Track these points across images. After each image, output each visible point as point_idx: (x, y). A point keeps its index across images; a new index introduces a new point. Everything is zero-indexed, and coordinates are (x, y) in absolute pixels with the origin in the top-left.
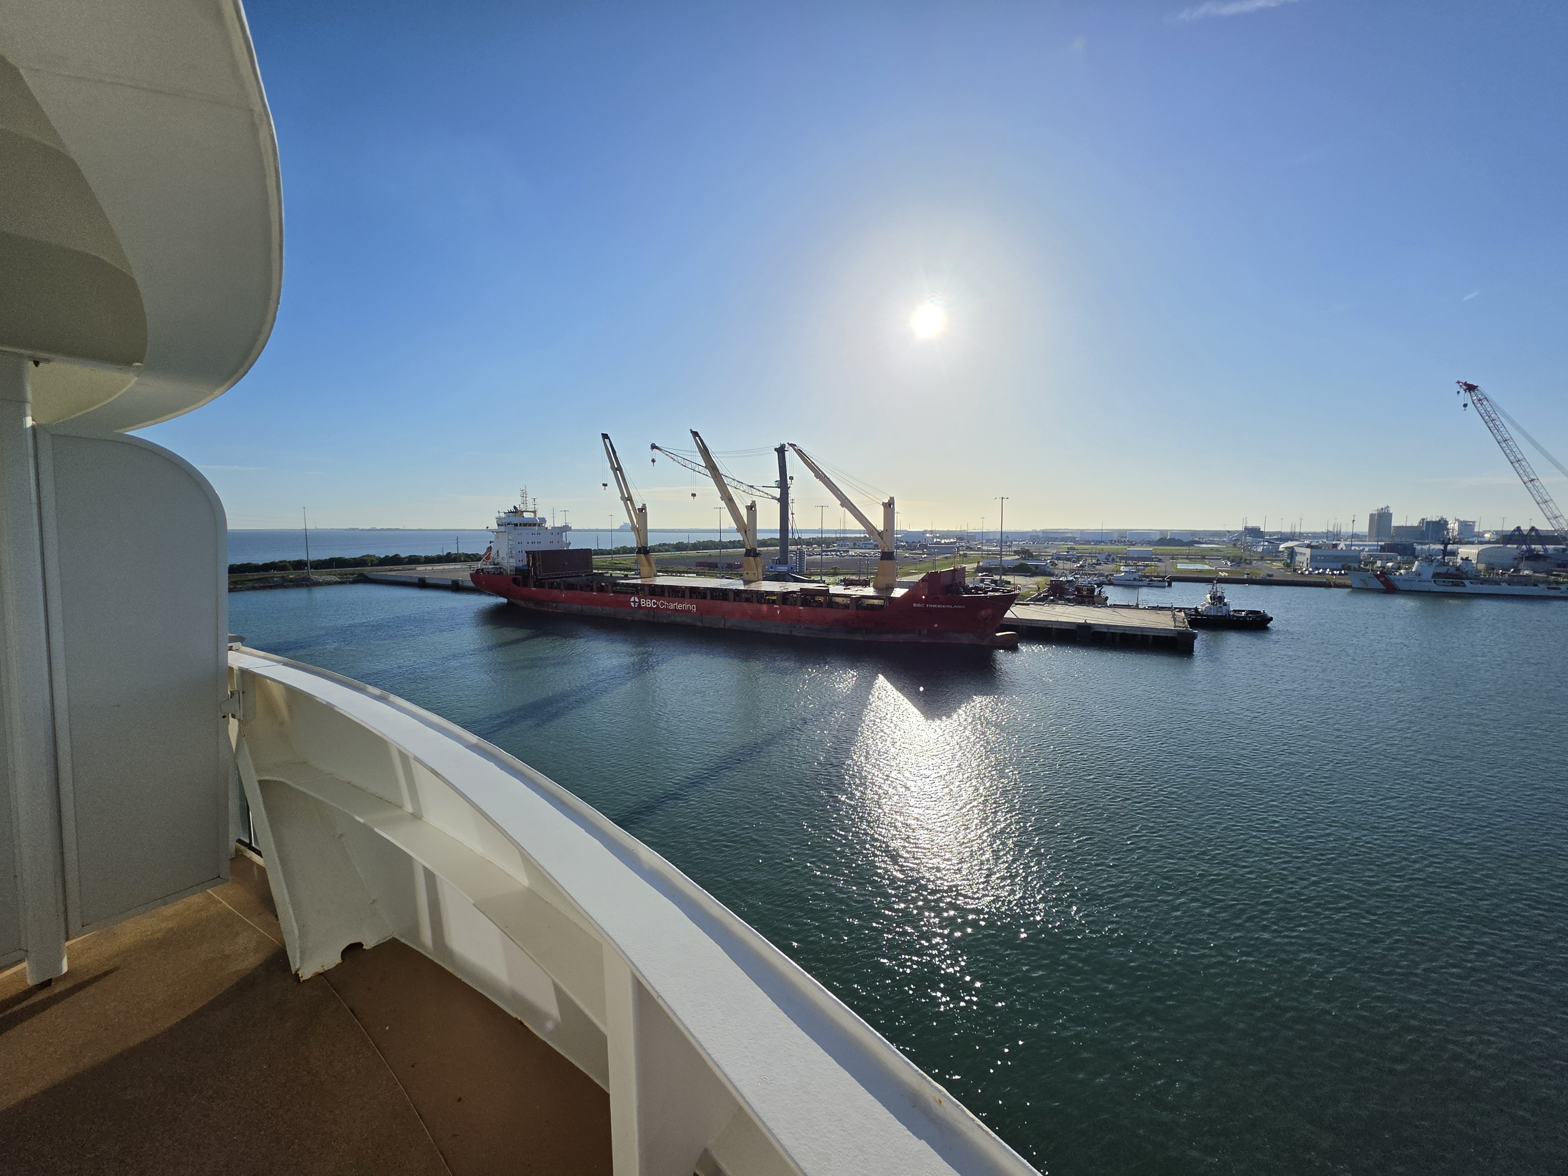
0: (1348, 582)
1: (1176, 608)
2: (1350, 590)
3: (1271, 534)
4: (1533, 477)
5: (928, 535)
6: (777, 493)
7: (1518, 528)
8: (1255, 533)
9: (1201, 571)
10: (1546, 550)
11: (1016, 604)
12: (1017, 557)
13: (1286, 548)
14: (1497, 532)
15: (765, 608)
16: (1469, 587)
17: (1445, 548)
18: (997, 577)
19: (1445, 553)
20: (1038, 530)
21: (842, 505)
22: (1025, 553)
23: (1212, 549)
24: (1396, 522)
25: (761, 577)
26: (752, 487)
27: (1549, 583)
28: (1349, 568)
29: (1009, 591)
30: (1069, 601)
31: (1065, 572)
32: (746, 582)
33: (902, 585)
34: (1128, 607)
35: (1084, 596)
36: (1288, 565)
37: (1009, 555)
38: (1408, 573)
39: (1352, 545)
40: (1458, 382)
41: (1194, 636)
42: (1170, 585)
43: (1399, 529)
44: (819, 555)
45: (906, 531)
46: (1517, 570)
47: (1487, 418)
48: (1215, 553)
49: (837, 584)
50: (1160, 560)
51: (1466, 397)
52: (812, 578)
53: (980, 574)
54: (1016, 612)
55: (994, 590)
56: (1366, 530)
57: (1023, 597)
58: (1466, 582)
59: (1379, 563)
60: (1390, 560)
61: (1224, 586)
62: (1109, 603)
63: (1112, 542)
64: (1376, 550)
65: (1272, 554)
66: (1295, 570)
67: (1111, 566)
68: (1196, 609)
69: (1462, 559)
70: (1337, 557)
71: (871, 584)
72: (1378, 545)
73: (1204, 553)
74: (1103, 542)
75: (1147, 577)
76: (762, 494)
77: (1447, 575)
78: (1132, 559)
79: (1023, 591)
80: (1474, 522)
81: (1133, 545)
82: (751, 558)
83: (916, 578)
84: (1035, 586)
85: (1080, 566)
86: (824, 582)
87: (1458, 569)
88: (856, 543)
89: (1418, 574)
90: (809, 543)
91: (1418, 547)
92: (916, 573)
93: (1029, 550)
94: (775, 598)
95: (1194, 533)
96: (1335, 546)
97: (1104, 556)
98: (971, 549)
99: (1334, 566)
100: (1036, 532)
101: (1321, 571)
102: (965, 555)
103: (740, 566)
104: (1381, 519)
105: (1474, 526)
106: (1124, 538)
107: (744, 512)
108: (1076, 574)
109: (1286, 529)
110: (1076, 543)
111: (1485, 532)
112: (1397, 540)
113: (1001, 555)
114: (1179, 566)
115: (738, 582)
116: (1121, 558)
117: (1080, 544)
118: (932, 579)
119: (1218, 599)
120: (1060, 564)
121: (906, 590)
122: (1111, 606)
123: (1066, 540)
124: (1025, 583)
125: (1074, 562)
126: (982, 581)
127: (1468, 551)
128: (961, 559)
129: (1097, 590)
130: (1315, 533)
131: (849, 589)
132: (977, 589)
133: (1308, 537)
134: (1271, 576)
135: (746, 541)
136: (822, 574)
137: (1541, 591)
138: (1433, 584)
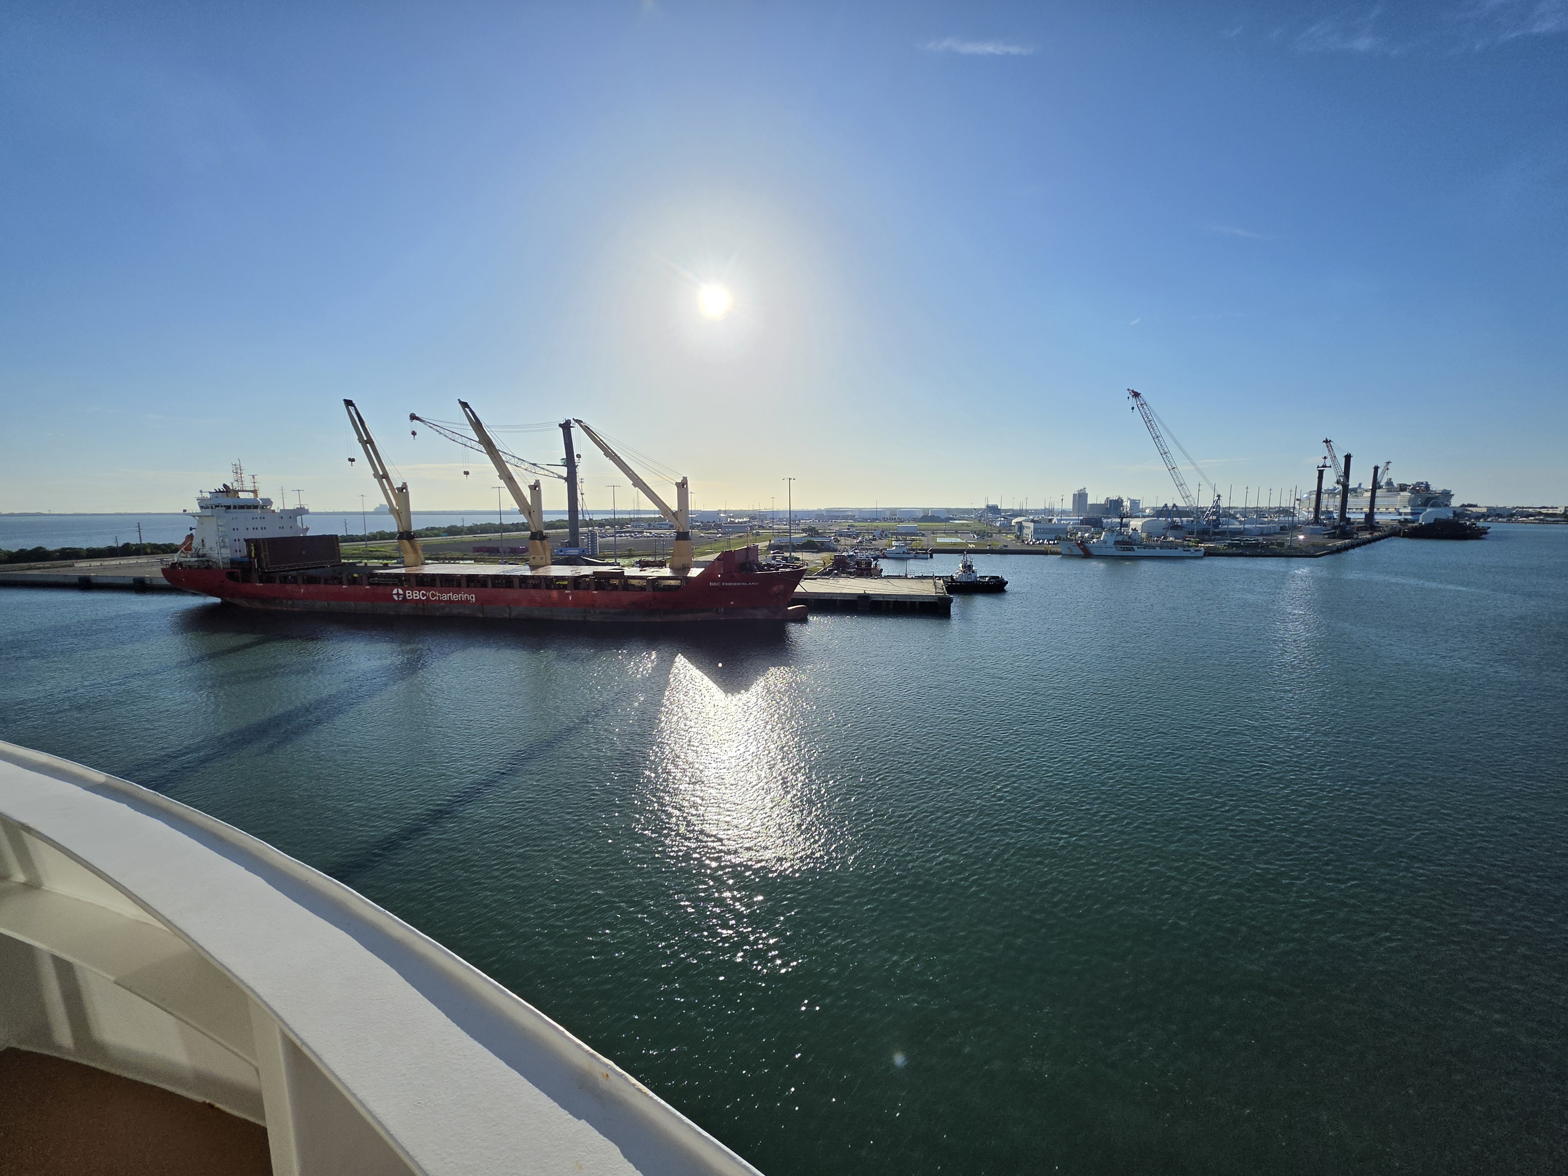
0: (1059, 550)
1: (936, 577)
2: (1060, 556)
3: (1006, 511)
4: (1174, 466)
5: (722, 515)
6: (564, 471)
7: (1166, 505)
8: (994, 510)
9: (955, 544)
10: (1182, 521)
11: (805, 579)
12: (804, 534)
13: (1017, 523)
14: (1153, 509)
15: (555, 594)
16: (1138, 551)
17: (1122, 520)
18: (787, 554)
19: (1122, 525)
20: (823, 509)
21: (635, 485)
22: (812, 531)
23: (963, 524)
24: (1091, 501)
25: (549, 562)
26: (535, 465)
27: (1184, 546)
28: (1060, 539)
29: (799, 567)
30: (850, 574)
31: (846, 548)
32: (533, 568)
33: (698, 565)
34: (899, 577)
35: (863, 570)
36: (1018, 537)
37: (798, 533)
38: (1098, 541)
39: (1061, 520)
40: (1128, 390)
41: (951, 601)
42: (931, 557)
43: (1093, 506)
44: (612, 536)
45: (700, 511)
46: (1165, 538)
47: (1146, 419)
48: (965, 528)
49: (633, 566)
50: (923, 535)
51: (1133, 401)
52: (606, 561)
53: (772, 552)
54: (806, 586)
55: (785, 567)
56: (1071, 507)
57: (811, 572)
58: (1135, 547)
59: (1079, 534)
60: (1086, 532)
61: (972, 555)
62: (883, 574)
63: (885, 520)
64: (1077, 524)
65: (1006, 528)
66: (1023, 541)
67: (885, 541)
68: (952, 577)
69: (1132, 529)
70: (1051, 530)
71: (668, 565)
72: (1078, 520)
73: (957, 528)
74: (878, 519)
75: (914, 550)
76: (547, 473)
77: (1123, 543)
78: (901, 534)
79: (811, 566)
80: (1139, 500)
81: (902, 522)
82: (538, 542)
83: (712, 557)
84: (821, 562)
85: (860, 542)
86: (618, 564)
87: (1130, 537)
88: (651, 524)
89: (1105, 542)
90: (601, 524)
91: (1105, 521)
92: (712, 553)
93: (814, 528)
94: (566, 583)
95: (948, 510)
96: (1050, 520)
97: (879, 532)
98: (763, 528)
99: (1049, 536)
100: (821, 511)
101: (1041, 541)
102: (758, 534)
103: (525, 550)
104: (1080, 497)
105: (1139, 503)
106: (894, 515)
107: (527, 493)
108: (856, 549)
109: (1017, 507)
110: (855, 520)
111: (1146, 508)
112: (1091, 515)
113: (790, 533)
114: (939, 540)
115: (523, 567)
116: (893, 534)
117: (859, 522)
118: (726, 557)
119: (968, 568)
120: (843, 540)
121: (703, 569)
122: (885, 577)
123: (846, 518)
124: (812, 559)
125: (854, 538)
126: (774, 558)
127: (1136, 523)
128: (754, 537)
129: (874, 563)
130: (1036, 510)
131: (645, 570)
132: (769, 565)
133: (1031, 514)
134: (1006, 546)
135: (531, 523)
136: (616, 556)
137: (1179, 552)
138: (1114, 549)
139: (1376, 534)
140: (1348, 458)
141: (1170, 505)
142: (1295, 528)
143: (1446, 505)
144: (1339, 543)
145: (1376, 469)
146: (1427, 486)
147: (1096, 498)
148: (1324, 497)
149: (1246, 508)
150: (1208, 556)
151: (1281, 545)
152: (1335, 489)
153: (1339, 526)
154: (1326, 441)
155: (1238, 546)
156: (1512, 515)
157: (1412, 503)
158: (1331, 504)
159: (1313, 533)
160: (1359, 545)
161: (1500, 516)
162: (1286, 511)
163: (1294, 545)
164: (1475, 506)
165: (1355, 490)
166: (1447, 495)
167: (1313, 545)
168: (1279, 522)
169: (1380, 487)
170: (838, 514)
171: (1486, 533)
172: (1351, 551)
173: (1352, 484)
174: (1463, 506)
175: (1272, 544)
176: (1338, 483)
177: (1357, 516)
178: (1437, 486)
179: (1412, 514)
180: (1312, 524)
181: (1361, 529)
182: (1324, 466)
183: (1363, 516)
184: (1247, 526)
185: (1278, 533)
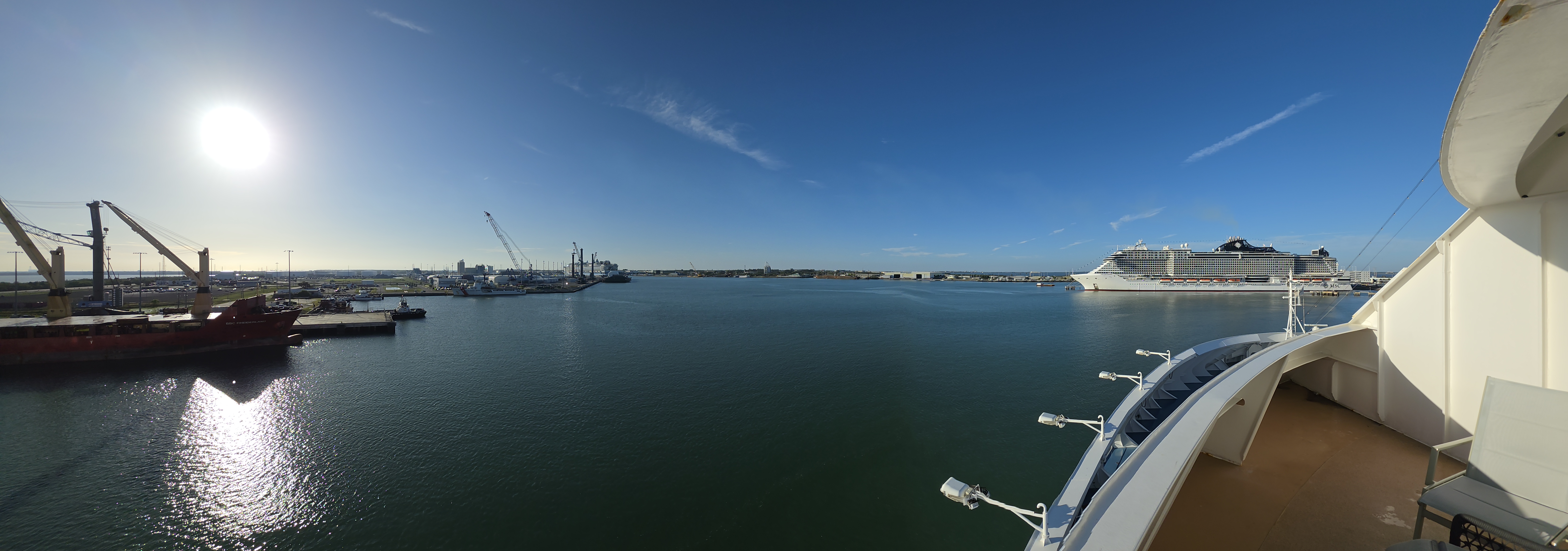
0: (452, 293)
1: (386, 311)
2: (453, 296)
3: (424, 272)
5: (237, 275)
6: (90, 241)
8: (417, 271)
9: (396, 291)
10: (515, 277)
11: (301, 316)
12: (300, 287)
13: (430, 278)
15: (75, 340)
16: (494, 292)
17: (485, 276)
18: (287, 301)
19: (484, 278)
20: (313, 270)
21: (161, 253)
22: (305, 285)
23: (401, 279)
24: (466, 267)
25: (69, 313)
26: (59, 235)
27: (516, 289)
28: (451, 287)
29: (296, 309)
30: (332, 311)
31: (329, 295)
32: (50, 319)
33: (216, 310)
34: (363, 312)
35: (340, 308)
36: (431, 286)
37: (296, 286)
38: (472, 287)
39: (453, 276)
41: (395, 324)
42: (383, 299)
43: (468, 269)
44: (138, 291)
45: (219, 272)
46: (508, 285)
48: (402, 282)
49: (157, 314)
50: (378, 286)
52: (131, 310)
53: (276, 299)
54: (301, 321)
55: (285, 309)
56: (457, 270)
57: (305, 311)
58: (492, 290)
59: (462, 284)
60: (465, 283)
61: (406, 297)
62: (354, 310)
63: (354, 277)
64: (460, 278)
65: (425, 281)
66: (434, 288)
67: (354, 290)
68: (395, 310)
69: (489, 281)
70: (447, 282)
71: (189, 311)
72: (461, 276)
73: (397, 282)
74: (349, 277)
75: (372, 295)
76: (71, 241)
77: (486, 288)
78: (364, 286)
79: (305, 308)
80: (493, 266)
81: (365, 278)
82: (58, 298)
83: (228, 305)
84: (312, 304)
85: (337, 291)
86: (143, 313)
87: (489, 285)
88: (175, 281)
89: (475, 287)
90: (127, 282)
91: (475, 277)
92: (228, 301)
93: (307, 283)
94: (88, 330)
95: (392, 271)
96: (447, 277)
97: (350, 285)
98: (269, 283)
99: (446, 285)
100: (311, 272)
102: (265, 287)
103: (44, 305)
104: (461, 264)
105: (493, 268)
106: (360, 274)
107: (48, 258)
108: (336, 296)
109: (429, 270)
110: (335, 277)
111: (497, 270)
112: (468, 274)
113: (290, 286)
114: (387, 289)
115: (39, 319)
116: (359, 286)
117: (337, 278)
118: (240, 305)
119: (404, 304)
120: (326, 290)
121: (219, 314)
122: (355, 313)
123: (329, 276)
124: (305, 303)
125: (334, 289)
126: (278, 303)
127: (491, 278)
128: (263, 290)
129: (347, 304)
130: (439, 271)
131: (168, 316)
132: (274, 309)
133: (437, 273)
134: (425, 291)
135: (51, 282)
136: (140, 307)
137: (515, 292)
138: (481, 292)
139: (595, 281)
140: (582, 250)
141: (510, 269)
142: (564, 279)
143: (617, 270)
144: (582, 286)
145: (593, 255)
146: (609, 262)
147: (470, 264)
148: (575, 266)
149: (544, 271)
150: (529, 293)
151: (559, 287)
152: (578, 263)
153: (581, 278)
154: (574, 243)
155: (542, 288)
156: (638, 273)
157: (606, 268)
158: (577, 269)
159: (572, 281)
160: (589, 286)
162: (561, 272)
163: (565, 287)
164: (627, 270)
165: (585, 263)
166: (616, 266)
167: (572, 287)
168: (558, 277)
169: (595, 263)
170: (323, 274)
171: (631, 280)
172: (586, 289)
173: (584, 261)
175: (556, 287)
176: (579, 260)
177: (587, 274)
178: (612, 263)
179: (605, 273)
180: (571, 278)
181: (588, 279)
182: (574, 253)
183: (589, 274)
184: (545, 279)
185: (558, 282)
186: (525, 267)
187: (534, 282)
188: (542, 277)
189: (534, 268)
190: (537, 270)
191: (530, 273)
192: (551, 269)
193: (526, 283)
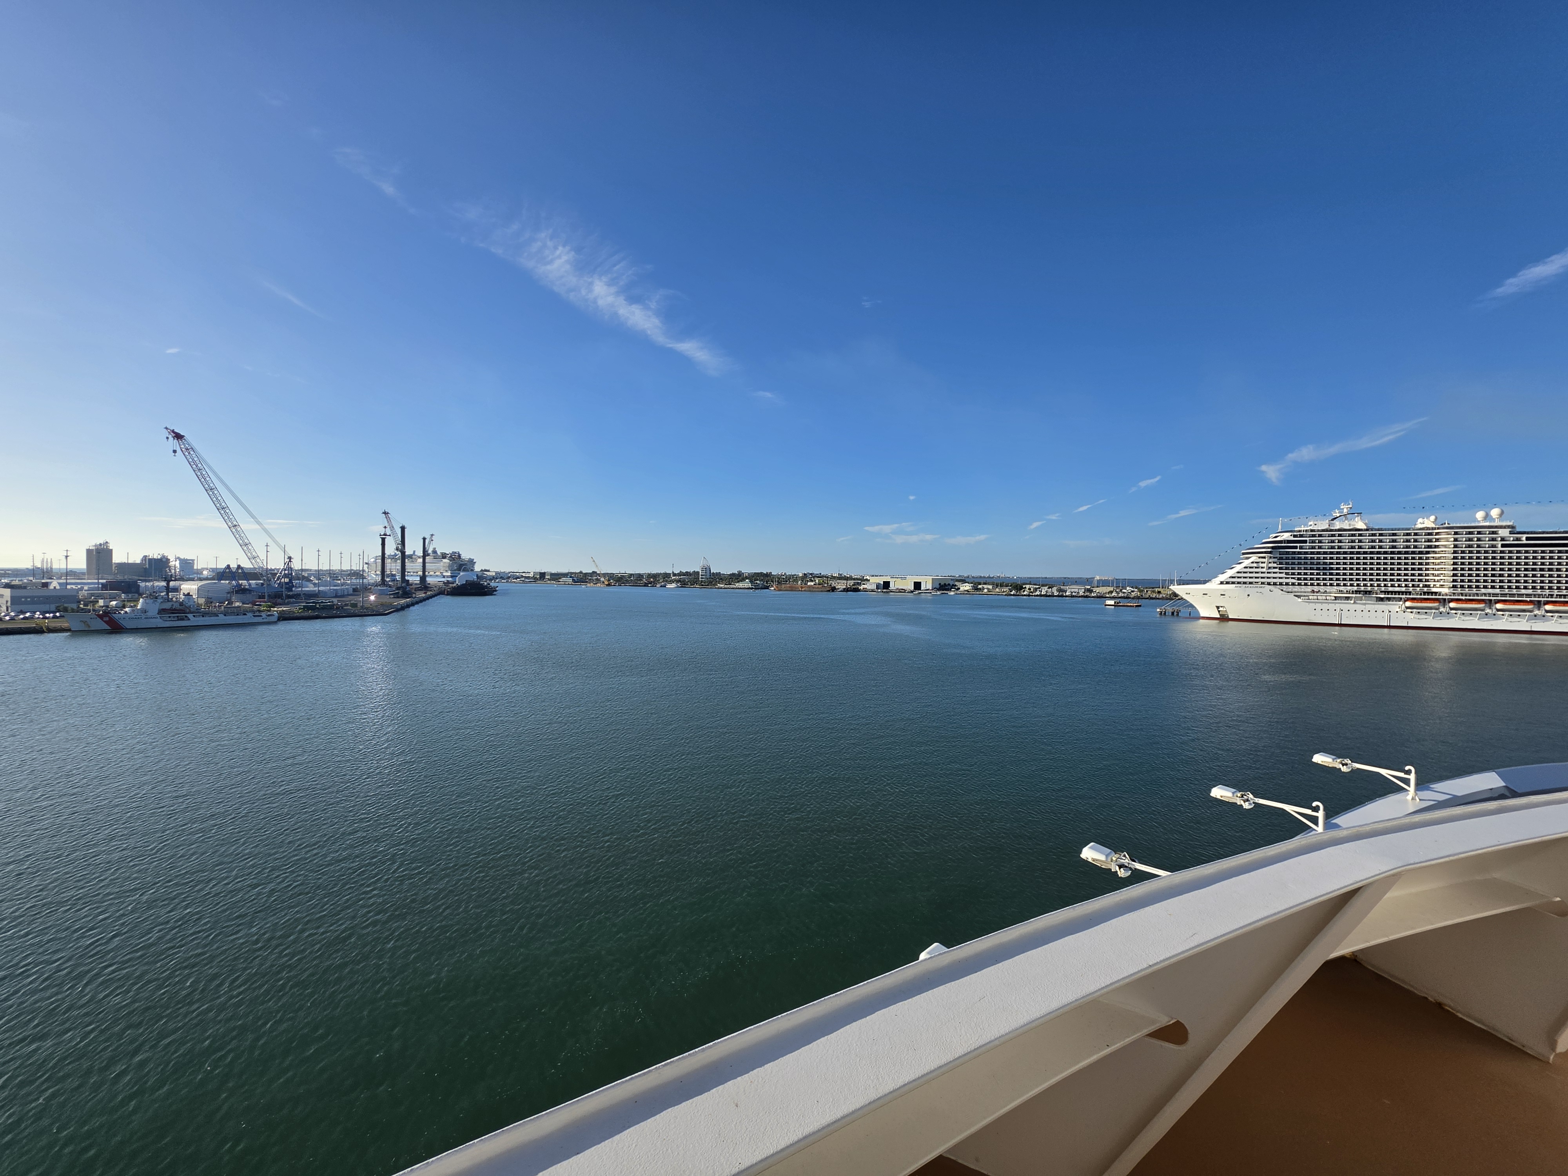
0: (65, 625)
4: (235, 523)
7: (228, 566)
10: (250, 585)
14: (213, 570)
16: (193, 620)
17: (168, 584)
19: (168, 589)
24: (117, 558)
27: (253, 612)
28: (66, 610)
38: (133, 611)
39: (67, 584)
40: (166, 428)
43: (121, 566)
46: (230, 603)
47: (194, 466)
56: (83, 567)
58: (190, 616)
59: (101, 602)
60: (113, 598)
69: (184, 594)
70: (48, 598)
77: (172, 611)
80: (193, 560)
87: (181, 604)
89: (144, 611)
91: (142, 584)
96: (46, 585)
101: (28, 615)
104: (100, 555)
105: (194, 564)
111: (203, 569)
112: (120, 578)
130: (13, 570)
137: (249, 619)
138: (159, 620)
139: (429, 593)
140: (403, 529)
141: (233, 566)
142: (366, 589)
143: (472, 570)
144: (403, 601)
145: (424, 539)
146: (459, 556)
148: (388, 561)
149: (319, 570)
150: (283, 620)
151: (354, 605)
152: (395, 555)
153: (401, 587)
154: (385, 513)
155: (313, 608)
156: (509, 578)
157: (450, 567)
158: (393, 567)
159: (382, 593)
160: (417, 603)
161: (502, 578)
162: (356, 574)
163: (366, 605)
164: (488, 571)
165: (410, 557)
166: (472, 562)
167: (382, 605)
168: (351, 584)
169: (428, 555)
171: (496, 591)
172: (412, 608)
173: (408, 552)
174: (482, 570)
175: (346, 605)
176: (397, 549)
177: (414, 579)
178: (465, 556)
179: (452, 577)
180: (380, 585)
181: (417, 589)
182: (385, 535)
183: (418, 578)
184: (321, 588)
185: (351, 595)
186: (276, 563)
187: (297, 596)
188: (315, 584)
189: (296, 565)
190: (302, 570)
191: (285, 576)
192: (336, 567)
193: (276, 598)
